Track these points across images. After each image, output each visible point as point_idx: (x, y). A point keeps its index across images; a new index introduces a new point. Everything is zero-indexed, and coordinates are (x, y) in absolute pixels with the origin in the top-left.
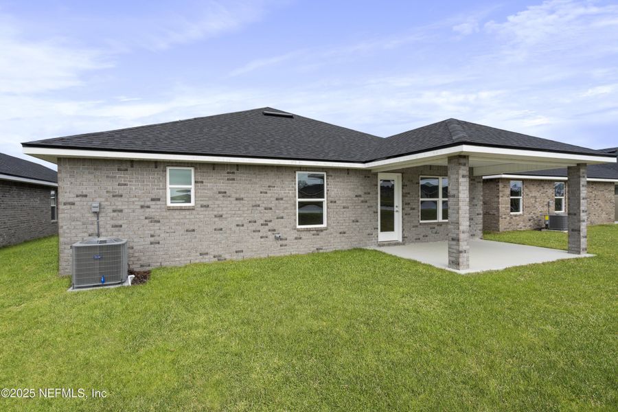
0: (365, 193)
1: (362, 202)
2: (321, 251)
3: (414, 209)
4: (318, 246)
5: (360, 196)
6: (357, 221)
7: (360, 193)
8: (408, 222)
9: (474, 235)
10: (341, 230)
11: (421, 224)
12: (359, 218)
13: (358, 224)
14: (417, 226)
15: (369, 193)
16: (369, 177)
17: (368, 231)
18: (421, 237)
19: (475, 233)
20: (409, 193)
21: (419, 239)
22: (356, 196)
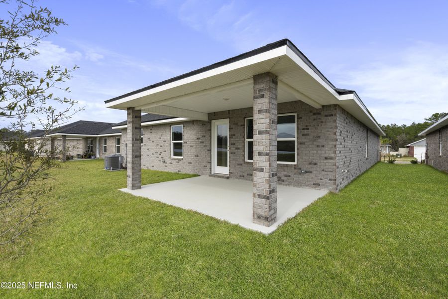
0: (202, 136)
1: (201, 143)
2: (180, 173)
3: (239, 149)
4: (178, 169)
5: (199, 139)
6: (198, 156)
7: (199, 137)
8: (234, 160)
9: (319, 185)
10: (189, 161)
11: (245, 163)
12: (199, 154)
13: (198, 158)
14: (241, 165)
15: (205, 137)
16: (205, 125)
17: (204, 164)
18: (245, 175)
19: (319, 181)
20: (234, 135)
21: (243, 176)
22: (197, 139)
